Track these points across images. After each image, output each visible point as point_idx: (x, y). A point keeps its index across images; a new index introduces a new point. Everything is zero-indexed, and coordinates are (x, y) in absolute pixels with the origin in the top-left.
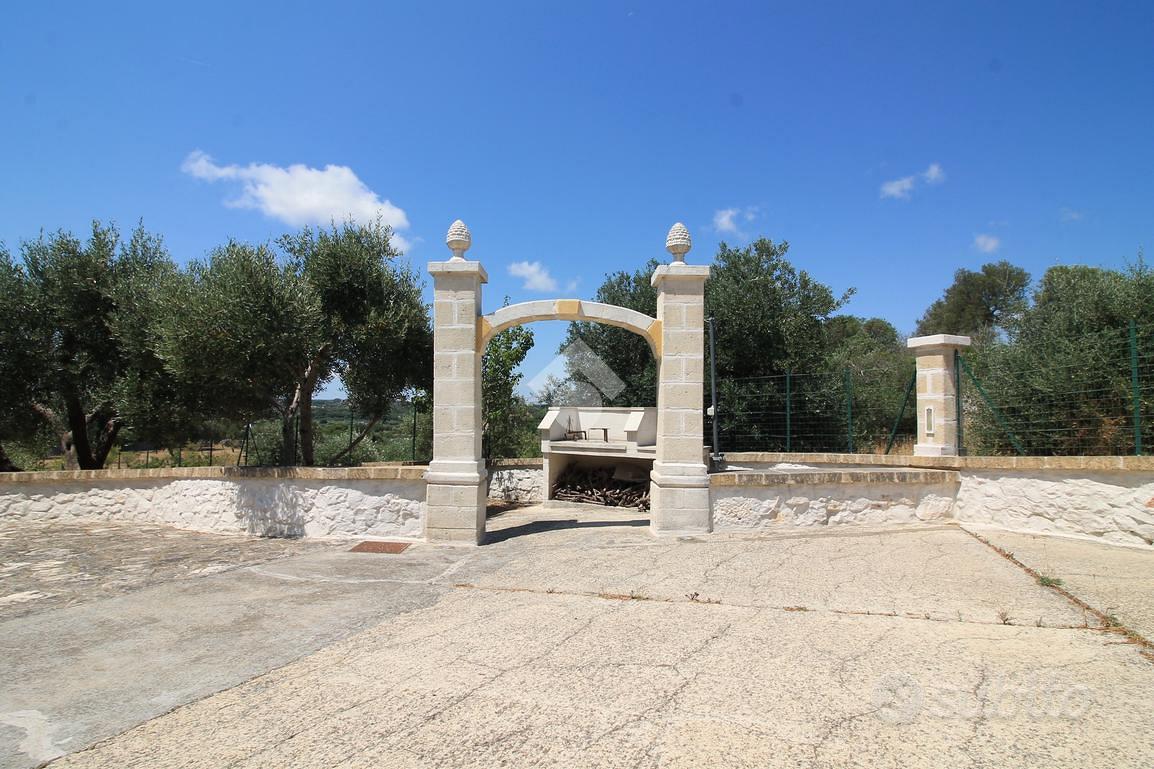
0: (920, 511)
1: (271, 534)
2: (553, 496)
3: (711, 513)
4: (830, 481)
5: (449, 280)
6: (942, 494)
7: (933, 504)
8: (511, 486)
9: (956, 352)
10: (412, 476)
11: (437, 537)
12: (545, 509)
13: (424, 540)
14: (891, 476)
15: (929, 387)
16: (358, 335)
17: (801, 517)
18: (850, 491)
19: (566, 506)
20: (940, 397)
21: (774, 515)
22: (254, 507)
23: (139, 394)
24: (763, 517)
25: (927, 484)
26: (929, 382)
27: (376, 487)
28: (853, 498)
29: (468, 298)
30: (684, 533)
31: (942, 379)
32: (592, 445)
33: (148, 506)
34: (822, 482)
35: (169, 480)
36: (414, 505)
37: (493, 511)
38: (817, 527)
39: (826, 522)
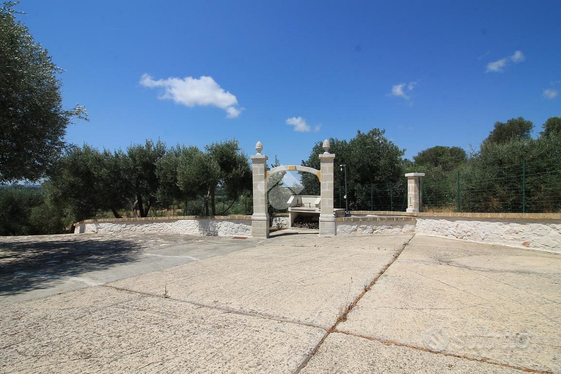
0: (403, 230)
1: (208, 235)
2: (292, 226)
3: (336, 229)
4: (373, 220)
5: (256, 161)
6: (411, 224)
7: (408, 227)
8: (280, 223)
9: (419, 178)
10: (247, 218)
11: (255, 236)
12: (290, 230)
13: (252, 237)
14: (393, 219)
15: (411, 190)
16: (230, 176)
17: (364, 231)
18: (380, 223)
19: (297, 229)
20: (413, 193)
21: (356, 230)
22: (204, 227)
23: (163, 193)
24: (352, 231)
25: (405, 221)
26: (411, 188)
27: (238, 221)
28: (381, 225)
29: (262, 166)
30: (327, 235)
31: (414, 187)
32: (304, 209)
33: (171, 227)
34: (371, 220)
35: (177, 220)
36: (248, 227)
37: (271, 231)
38: (369, 234)
39: (373, 233)
